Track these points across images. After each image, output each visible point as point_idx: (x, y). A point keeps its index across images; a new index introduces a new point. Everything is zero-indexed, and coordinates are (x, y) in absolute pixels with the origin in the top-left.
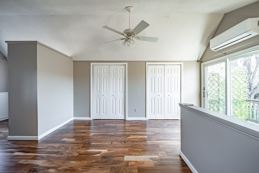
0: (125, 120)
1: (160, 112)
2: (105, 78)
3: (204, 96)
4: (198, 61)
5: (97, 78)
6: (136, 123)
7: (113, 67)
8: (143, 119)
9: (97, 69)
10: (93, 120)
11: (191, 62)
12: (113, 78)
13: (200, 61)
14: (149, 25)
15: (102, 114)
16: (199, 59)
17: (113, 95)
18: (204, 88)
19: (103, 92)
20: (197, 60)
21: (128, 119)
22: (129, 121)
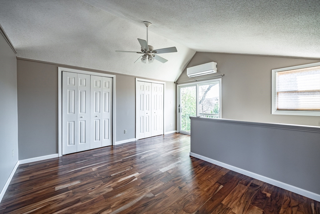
0: (112, 145)
1: (148, 130)
2: (84, 92)
3: (179, 112)
4: (175, 83)
5: (69, 92)
6: (130, 145)
7: (96, 78)
8: (133, 140)
9: (69, 79)
10: (63, 155)
11: (170, 82)
12: (96, 93)
13: (176, 83)
14: (177, 51)
15: (79, 143)
16: (175, 81)
17: (97, 116)
18: (179, 105)
19: (81, 112)
20: (174, 81)
21: (116, 143)
22: (117, 146)
